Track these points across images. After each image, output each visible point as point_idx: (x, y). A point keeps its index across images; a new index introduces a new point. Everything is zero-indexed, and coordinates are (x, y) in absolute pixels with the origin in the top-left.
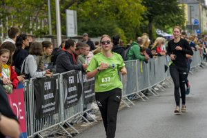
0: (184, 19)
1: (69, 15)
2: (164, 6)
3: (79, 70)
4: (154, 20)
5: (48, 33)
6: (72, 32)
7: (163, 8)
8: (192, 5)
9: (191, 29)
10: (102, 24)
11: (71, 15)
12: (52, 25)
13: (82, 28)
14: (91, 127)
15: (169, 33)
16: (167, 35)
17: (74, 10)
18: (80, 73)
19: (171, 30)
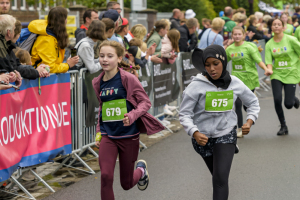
14: (163, 139)
15: (277, 8)
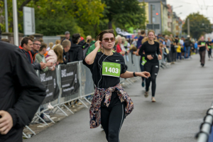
0: (144, 18)
1: (27, 12)
2: (124, 4)
3: (36, 69)
4: (114, 19)
5: (5, 31)
6: (29, 30)
7: (123, 6)
8: (153, 4)
9: (152, 28)
10: (60, 22)
11: (28, 13)
12: (9, 22)
13: (40, 26)
16: (127, 34)
17: (31, 7)
18: (37, 72)
19: (131, 29)
